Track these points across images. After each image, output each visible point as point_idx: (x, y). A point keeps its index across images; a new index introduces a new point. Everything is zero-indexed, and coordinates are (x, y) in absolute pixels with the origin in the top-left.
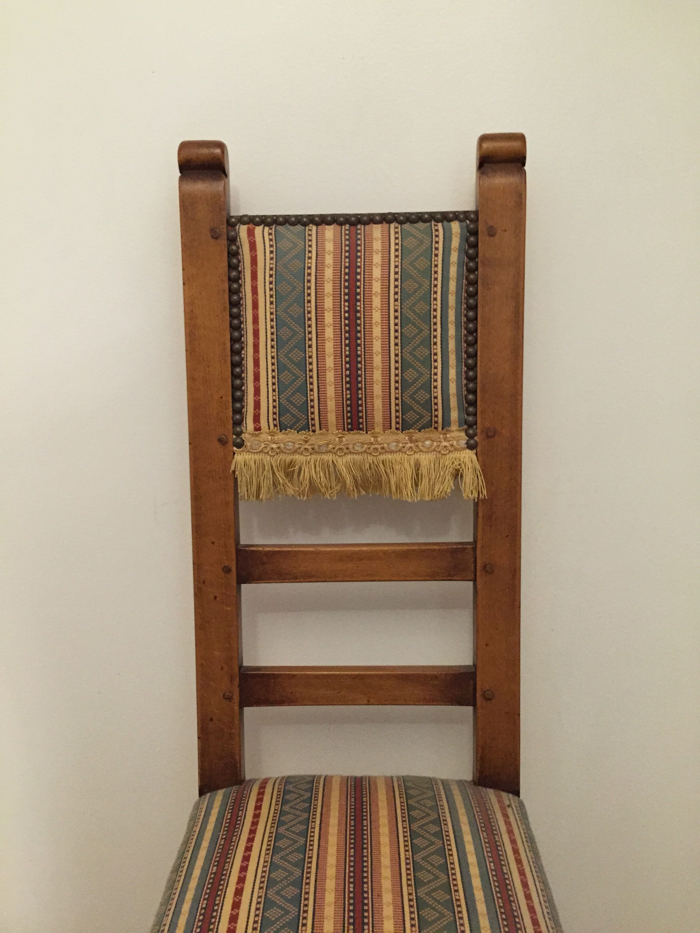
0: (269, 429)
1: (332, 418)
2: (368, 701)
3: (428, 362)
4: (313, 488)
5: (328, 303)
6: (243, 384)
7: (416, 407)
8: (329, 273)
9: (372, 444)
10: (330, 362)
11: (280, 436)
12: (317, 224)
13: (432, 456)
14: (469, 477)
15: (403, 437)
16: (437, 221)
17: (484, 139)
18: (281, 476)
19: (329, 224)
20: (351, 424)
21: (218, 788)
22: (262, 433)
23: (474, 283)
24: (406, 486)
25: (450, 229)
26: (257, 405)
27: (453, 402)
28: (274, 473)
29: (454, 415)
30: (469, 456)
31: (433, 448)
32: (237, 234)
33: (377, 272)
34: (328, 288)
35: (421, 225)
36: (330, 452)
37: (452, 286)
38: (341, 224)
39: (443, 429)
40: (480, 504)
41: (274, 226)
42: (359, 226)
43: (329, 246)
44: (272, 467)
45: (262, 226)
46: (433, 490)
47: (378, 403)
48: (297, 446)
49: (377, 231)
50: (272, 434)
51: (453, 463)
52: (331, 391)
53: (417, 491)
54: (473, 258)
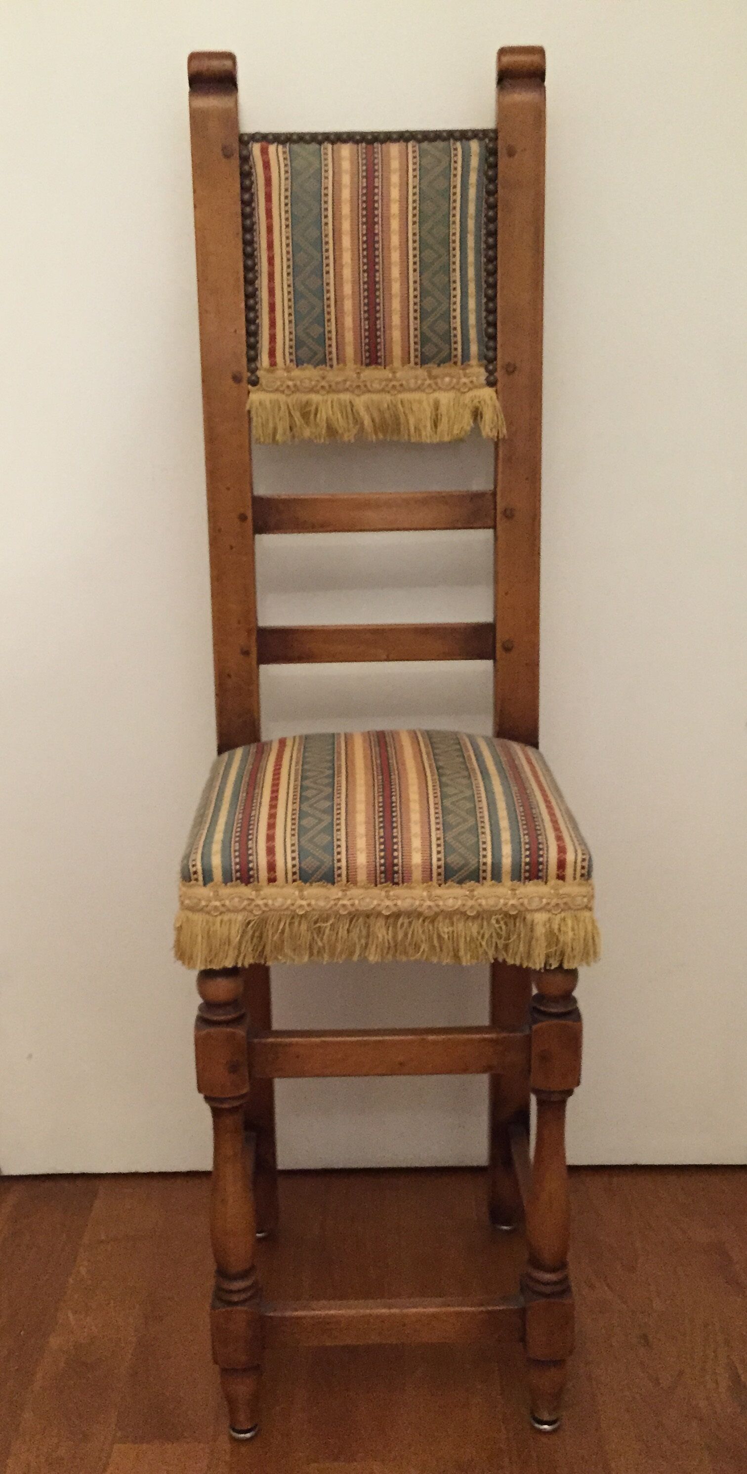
0: (285, 365)
1: (350, 351)
2: (388, 656)
3: (447, 290)
4: (331, 431)
5: (346, 226)
6: (257, 317)
7: (435, 339)
8: (346, 194)
9: (391, 380)
10: (348, 289)
11: (296, 373)
12: (333, 143)
13: (451, 395)
14: (488, 415)
15: (421, 372)
16: (456, 139)
17: (502, 52)
18: (297, 415)
19: (345, 141)
20: (369, 357)
21: (236, 746)
22: (277, 369)
23: (493, 207)
24: (425, 427)
25: (470, 148)
26: (273, 338)
27: (473, 334)
28: (290, 413)
29: (474, 348)
30: (488, 393)
31: (452, 385)
32: (250, 153)
33: (395, 193)
34: (346, 209)
35: (440, 144)
36: (347, 390)
37: (472, 209)
38: (357, 142)
39: (462, 364)
40: (500, 444)
41: (288, 145)
42: (375, 145)
43: (346, 165)
44: (288, 407)
45: (275, 144)
46: (452, 431)
47: (396, 335)
48: (313, 383)
49: (394, 149)
50: (287, 370)
51: (472, 401)
52: (349, 321)
53: (436, 432)
54: (493, 180)
